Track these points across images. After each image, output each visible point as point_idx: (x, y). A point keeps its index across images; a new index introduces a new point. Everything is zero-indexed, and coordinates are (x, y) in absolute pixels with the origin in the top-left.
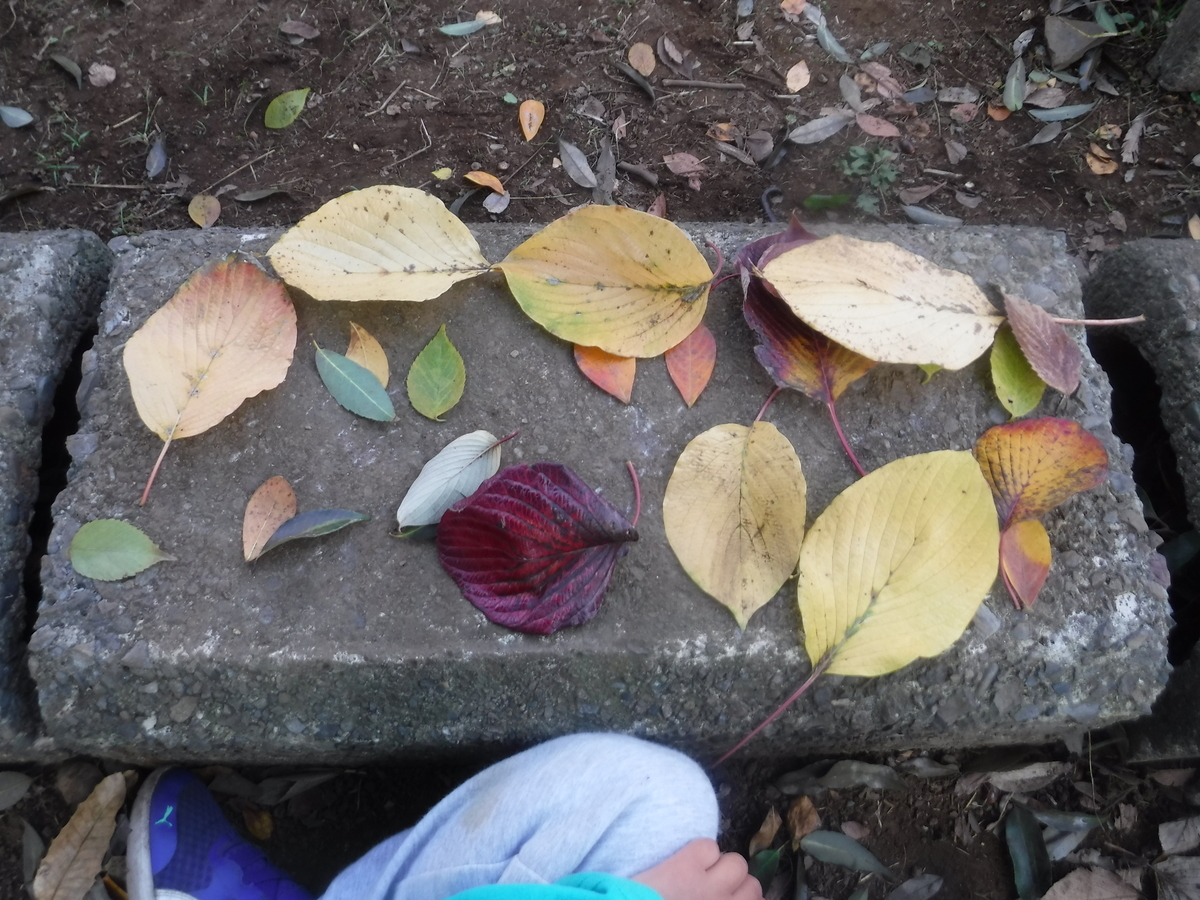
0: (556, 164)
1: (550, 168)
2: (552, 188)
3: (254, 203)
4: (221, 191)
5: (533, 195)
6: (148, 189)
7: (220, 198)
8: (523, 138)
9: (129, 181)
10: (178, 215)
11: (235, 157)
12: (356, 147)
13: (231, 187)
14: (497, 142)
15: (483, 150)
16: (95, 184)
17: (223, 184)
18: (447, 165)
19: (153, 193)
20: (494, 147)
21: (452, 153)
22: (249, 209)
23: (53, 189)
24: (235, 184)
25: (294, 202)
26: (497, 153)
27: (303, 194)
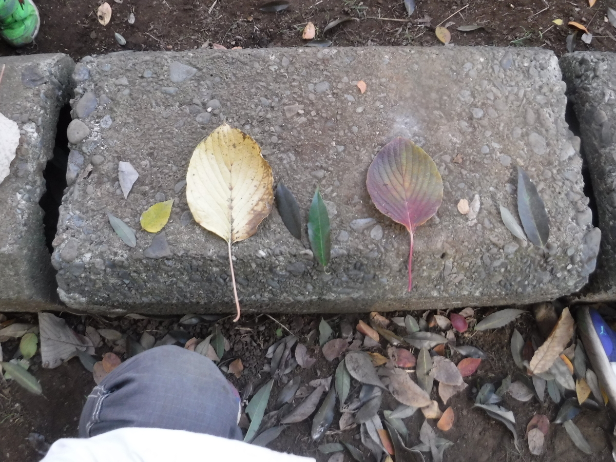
0: (606, 20)
1: (604, 22)
2: (608, 32)
3: (467, 32)
4: (448, 25)
5: (600, 35)
6: (411, 22)
7: (448, 28)
8: (589, 5)
9: (398, 17)
10: (430, 37)
11: (450, 7)
12: (512, 5)
13: (452, 23)
14: (577, 7)
15: (572, 10)
16: (379, 18)
17: (448, 21)
18: (559, 18)
19: (413, 24)
20: (577, 9)
21: (559, 12)
22: (465, 35)
23: (358, 20)
24: (453, 21)
25: (488, 33)
26: (578, 12)
27: (492, 29)
